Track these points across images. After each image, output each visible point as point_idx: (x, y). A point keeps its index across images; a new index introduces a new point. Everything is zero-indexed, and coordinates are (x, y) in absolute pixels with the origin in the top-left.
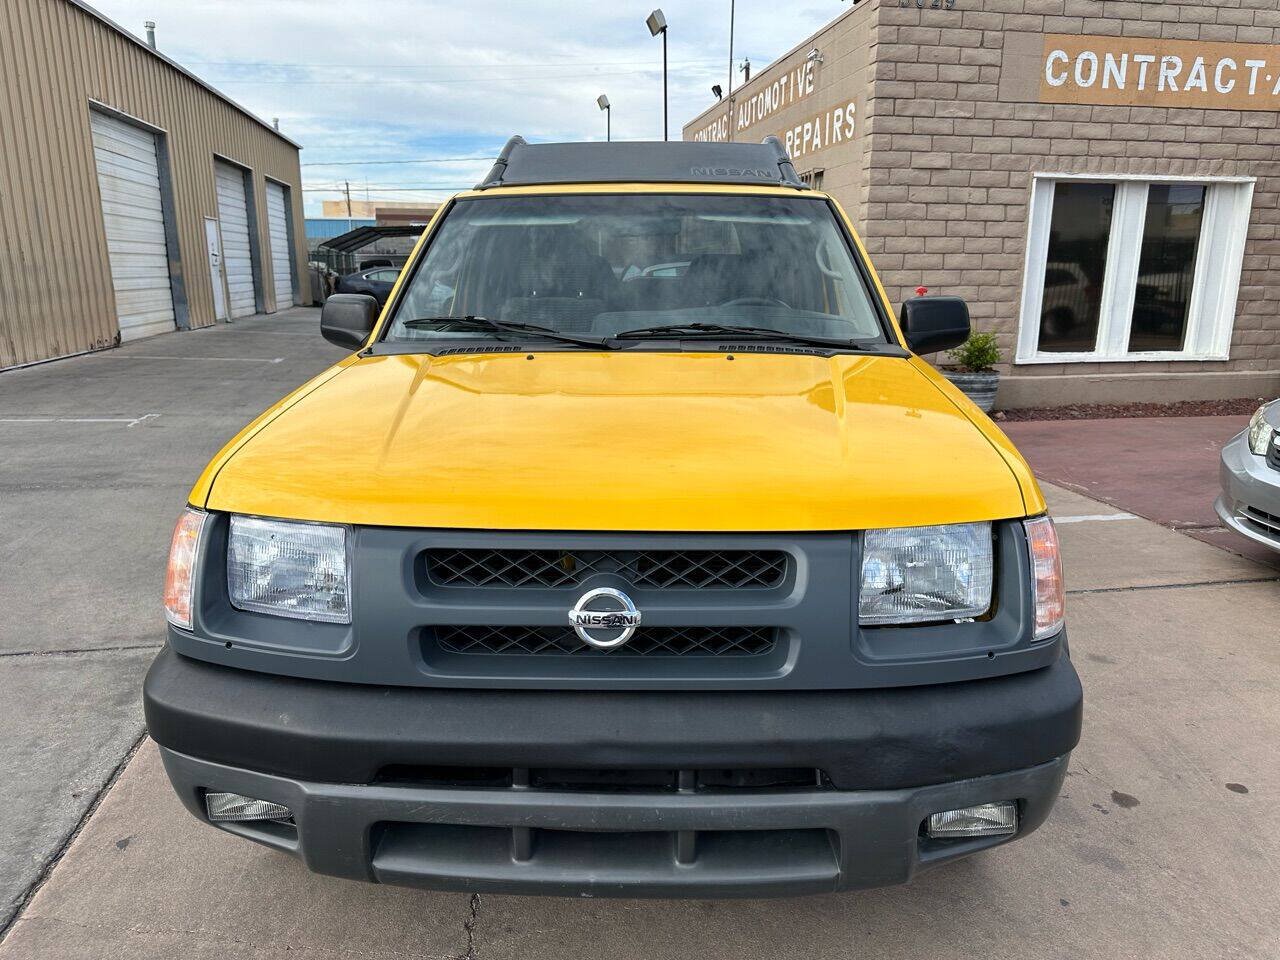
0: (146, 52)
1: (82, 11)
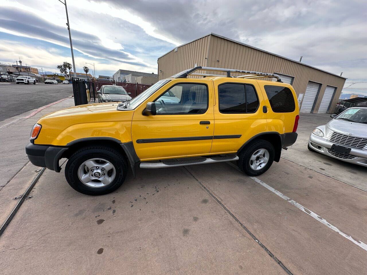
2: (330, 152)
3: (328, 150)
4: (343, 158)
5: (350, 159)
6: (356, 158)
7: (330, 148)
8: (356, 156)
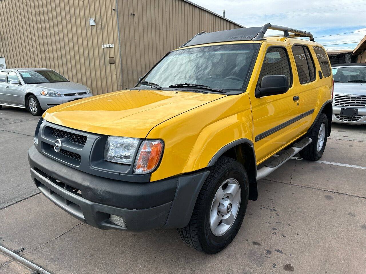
0: (222, 18)
1: (187, 2)
2: (339, 118)
3: (336, 116)
4: (352, 121)
5: (358, 121)
6: (362, 117)
7: (339, 113)
8: (362, 116)
